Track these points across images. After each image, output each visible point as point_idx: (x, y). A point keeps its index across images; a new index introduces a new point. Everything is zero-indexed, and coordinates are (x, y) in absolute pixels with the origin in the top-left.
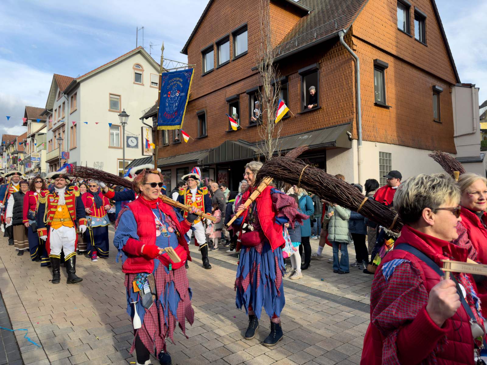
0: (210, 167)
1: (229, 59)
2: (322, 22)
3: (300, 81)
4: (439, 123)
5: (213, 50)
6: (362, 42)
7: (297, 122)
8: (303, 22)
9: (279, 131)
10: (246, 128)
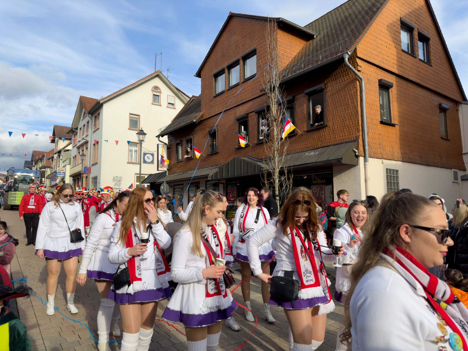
0: (220, 182)
1: (239, 81)
2: (327, 45)
3: (306, 101)
4: (447, 140)
5: (224, 73)
6: (366, 63)
7: (303, 139)
8: (309, 46)
9: (286, 148)
10: (254, 145)
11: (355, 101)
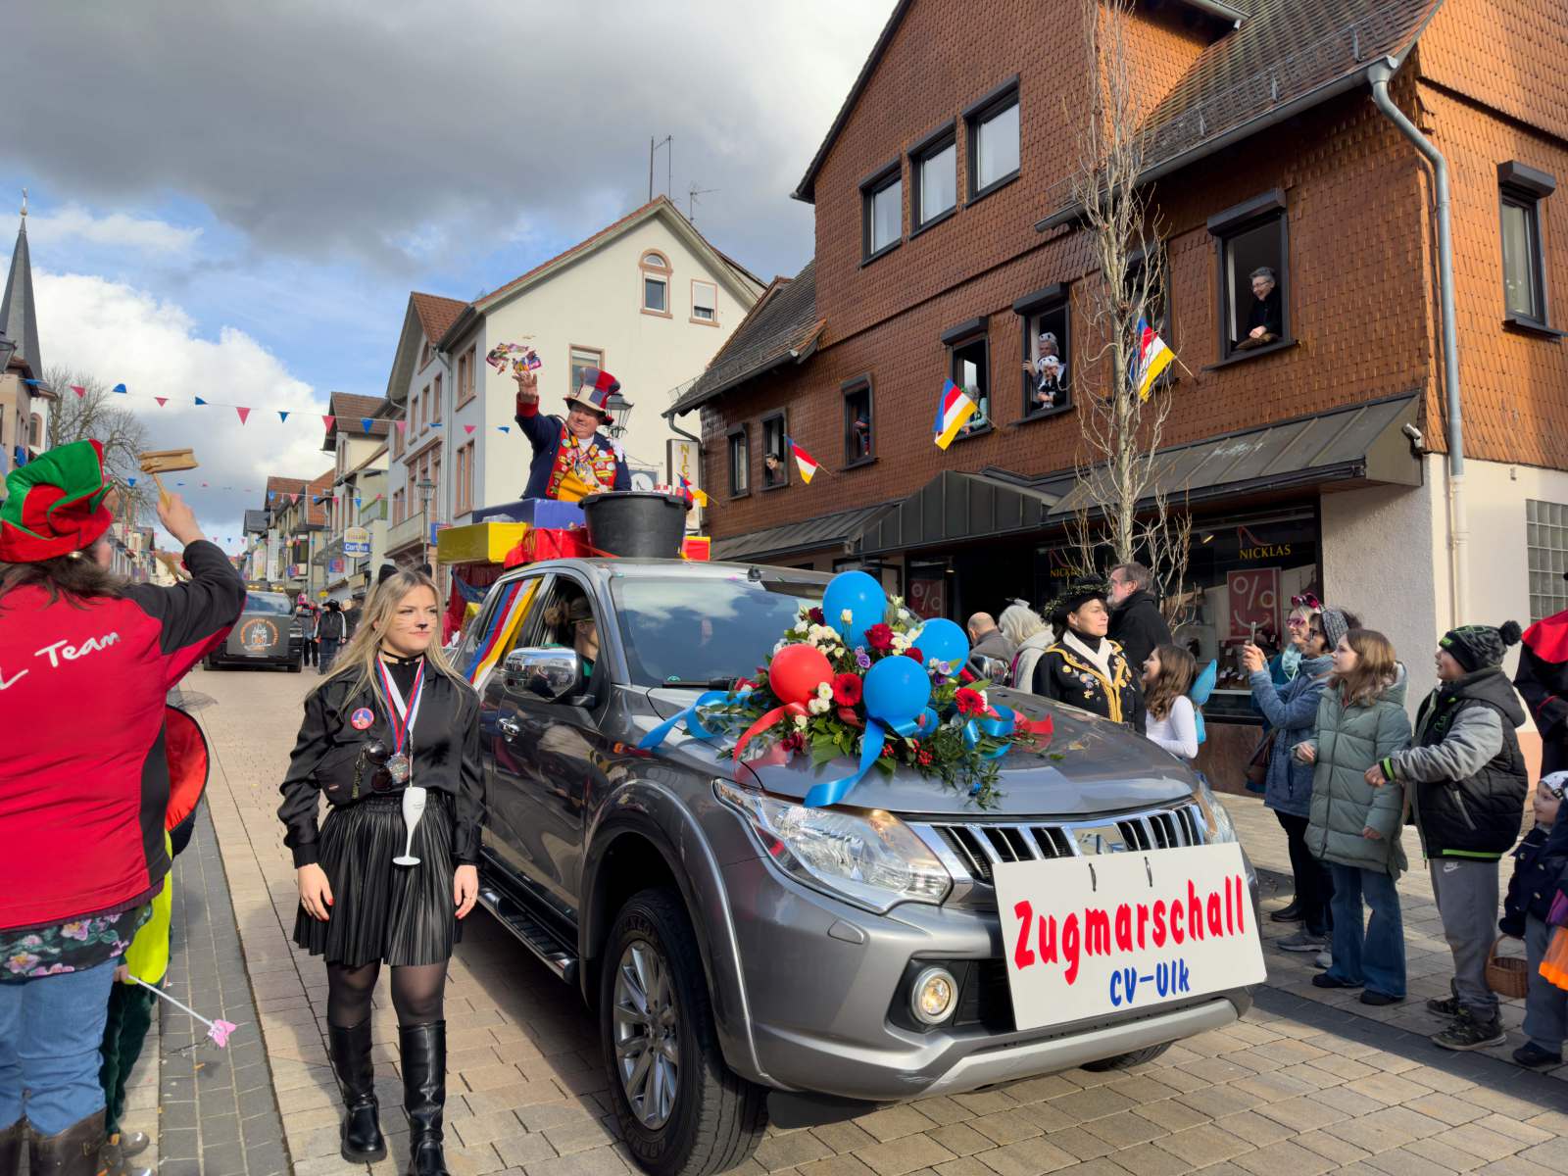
0: (884, 562)
1: (954, 204)
2: (1294, 46)
3: (1215, 256)
5: (899, 178)
6: (1452, 103)
7: (1202, 396)
8: (1218, 57)
9: (1160, 420)
10: (1009, 428)
11: (1410, 246)
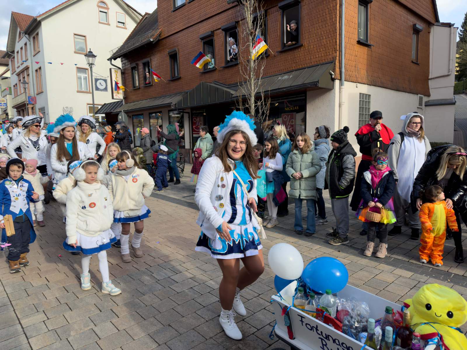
3: (280, 16)
4: (417, 64)
7: (276, 61)
9: (262, 69)
10: (221, 68)
11: (334, 16)
